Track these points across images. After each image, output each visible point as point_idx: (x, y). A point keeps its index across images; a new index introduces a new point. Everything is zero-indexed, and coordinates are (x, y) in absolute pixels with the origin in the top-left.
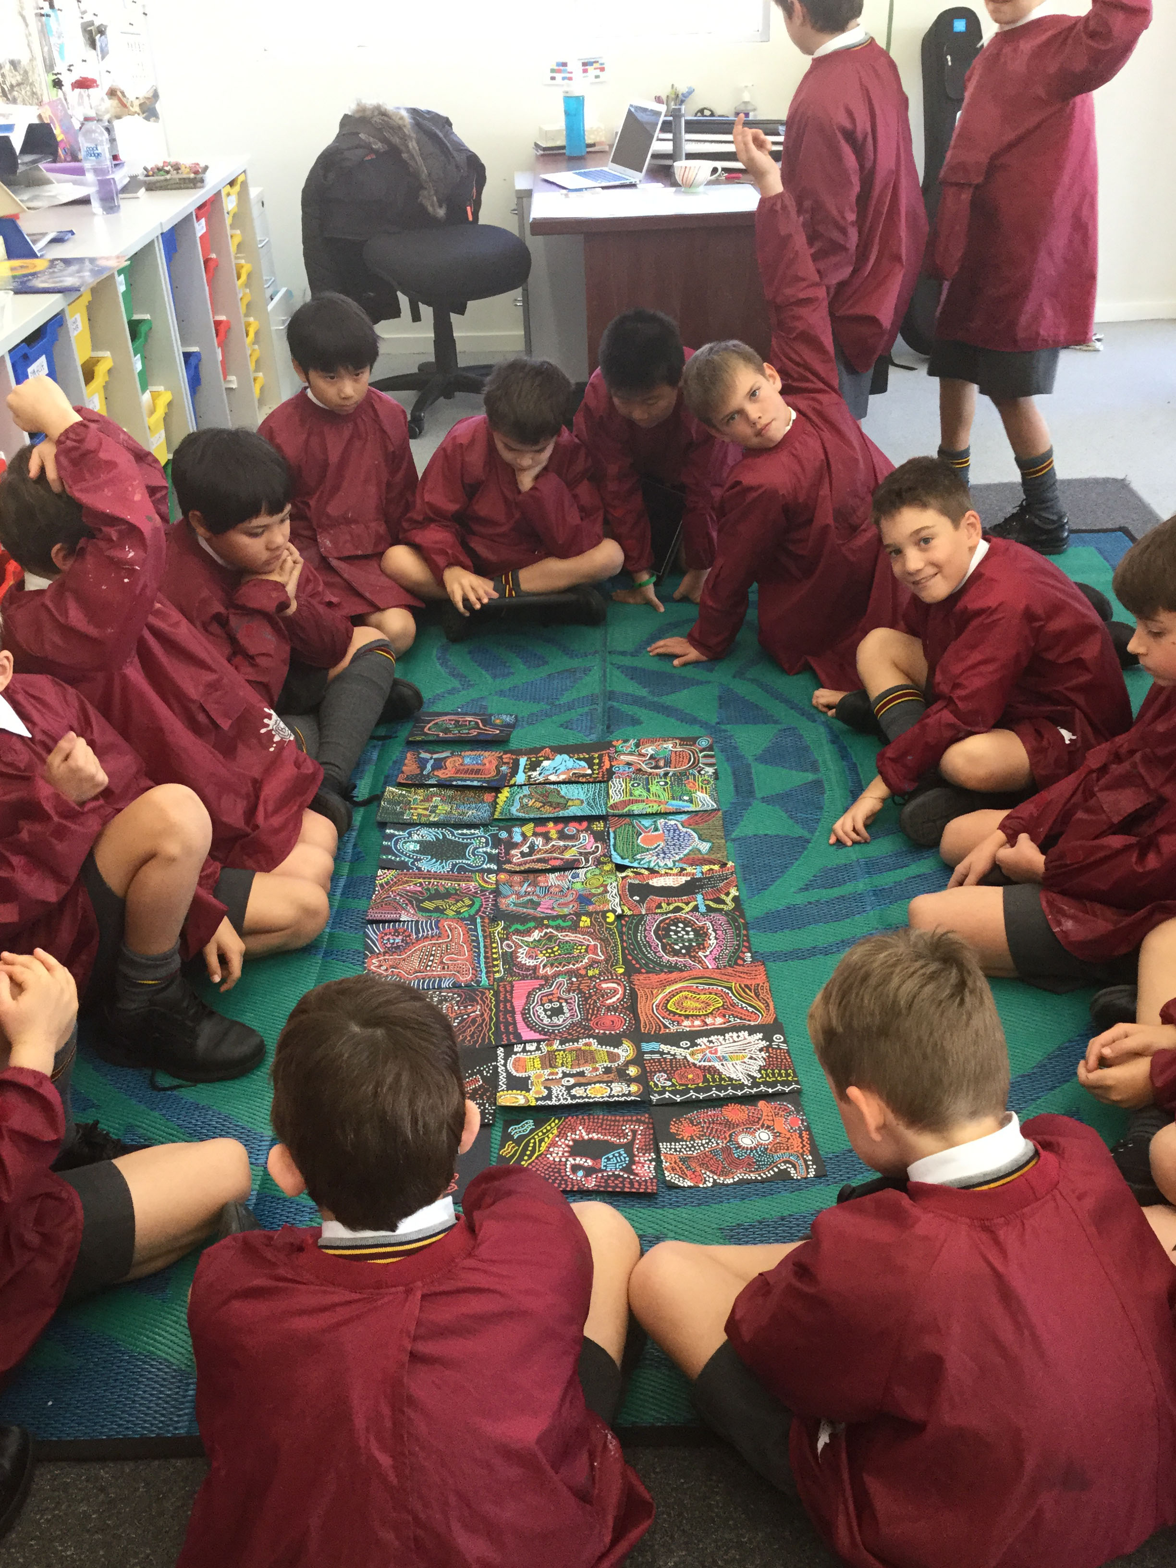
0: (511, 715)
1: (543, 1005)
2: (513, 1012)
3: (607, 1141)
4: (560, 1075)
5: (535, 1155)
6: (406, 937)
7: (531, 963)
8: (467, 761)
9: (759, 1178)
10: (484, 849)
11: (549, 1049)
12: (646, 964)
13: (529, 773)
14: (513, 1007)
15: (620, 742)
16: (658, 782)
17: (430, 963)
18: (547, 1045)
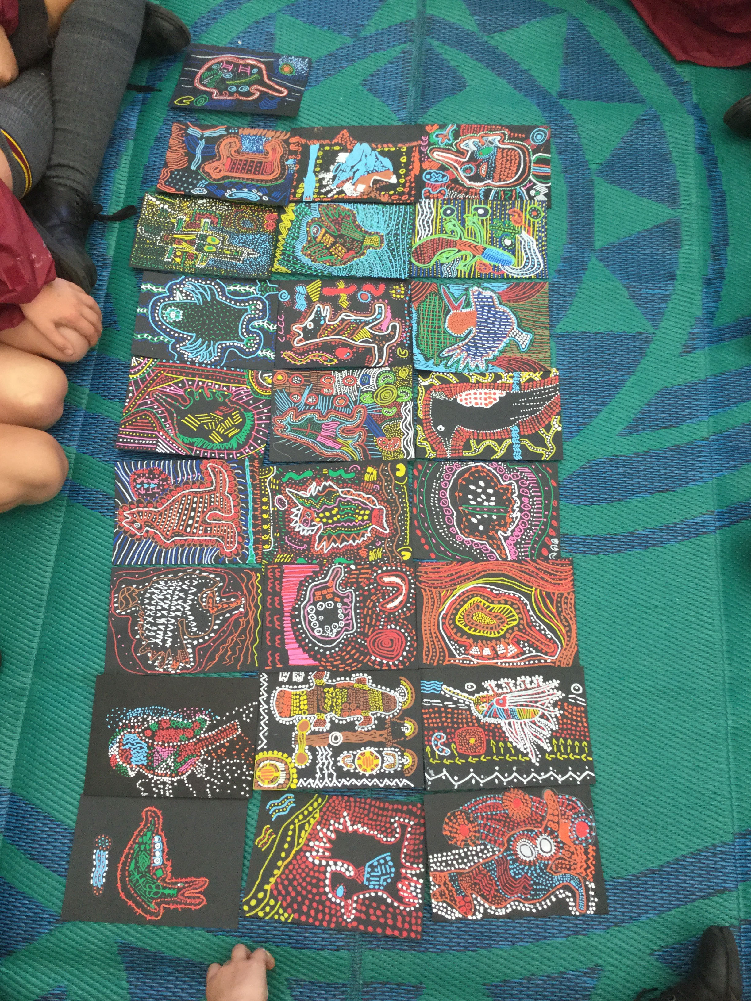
0: (304, 59)
1: (315, 604)
2: (281, 612)
3: (372, 837)
4: (328, 726)
5: (294, 852)
6: (163, 480)
7: (305, 531)
8: (246, 144)
9: (534, 911)
10: (260, 322)
11: (319, 682)
12: (437, 545)
13: (321, 176)
14: (281, 604)
15: (436, 127)
16: (476, 209)
17: (190, 522)
18: (315, 677)
